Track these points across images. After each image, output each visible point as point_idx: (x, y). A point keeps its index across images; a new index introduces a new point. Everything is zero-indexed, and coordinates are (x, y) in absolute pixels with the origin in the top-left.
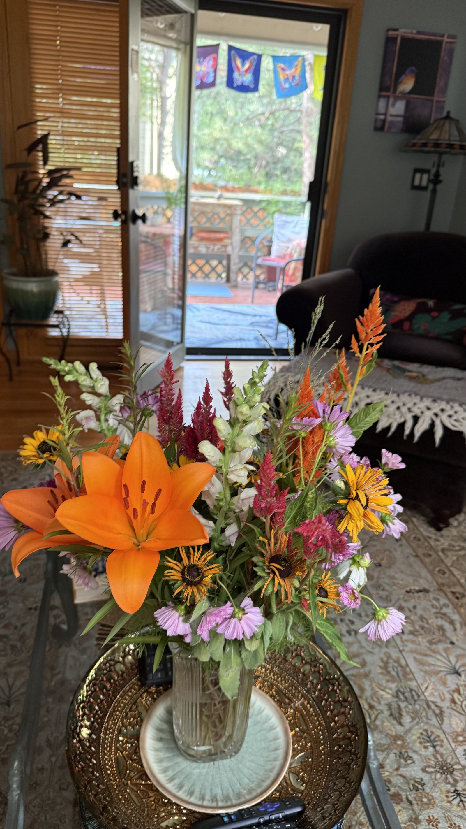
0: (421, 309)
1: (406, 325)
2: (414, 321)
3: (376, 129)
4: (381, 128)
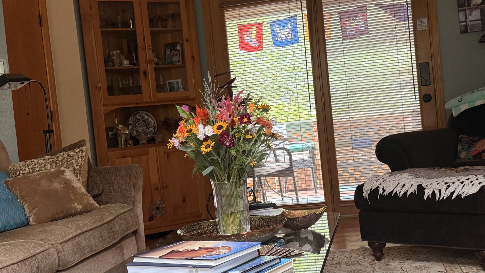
1: (484, 156)
3: (462, 32)
4: (465, 31)
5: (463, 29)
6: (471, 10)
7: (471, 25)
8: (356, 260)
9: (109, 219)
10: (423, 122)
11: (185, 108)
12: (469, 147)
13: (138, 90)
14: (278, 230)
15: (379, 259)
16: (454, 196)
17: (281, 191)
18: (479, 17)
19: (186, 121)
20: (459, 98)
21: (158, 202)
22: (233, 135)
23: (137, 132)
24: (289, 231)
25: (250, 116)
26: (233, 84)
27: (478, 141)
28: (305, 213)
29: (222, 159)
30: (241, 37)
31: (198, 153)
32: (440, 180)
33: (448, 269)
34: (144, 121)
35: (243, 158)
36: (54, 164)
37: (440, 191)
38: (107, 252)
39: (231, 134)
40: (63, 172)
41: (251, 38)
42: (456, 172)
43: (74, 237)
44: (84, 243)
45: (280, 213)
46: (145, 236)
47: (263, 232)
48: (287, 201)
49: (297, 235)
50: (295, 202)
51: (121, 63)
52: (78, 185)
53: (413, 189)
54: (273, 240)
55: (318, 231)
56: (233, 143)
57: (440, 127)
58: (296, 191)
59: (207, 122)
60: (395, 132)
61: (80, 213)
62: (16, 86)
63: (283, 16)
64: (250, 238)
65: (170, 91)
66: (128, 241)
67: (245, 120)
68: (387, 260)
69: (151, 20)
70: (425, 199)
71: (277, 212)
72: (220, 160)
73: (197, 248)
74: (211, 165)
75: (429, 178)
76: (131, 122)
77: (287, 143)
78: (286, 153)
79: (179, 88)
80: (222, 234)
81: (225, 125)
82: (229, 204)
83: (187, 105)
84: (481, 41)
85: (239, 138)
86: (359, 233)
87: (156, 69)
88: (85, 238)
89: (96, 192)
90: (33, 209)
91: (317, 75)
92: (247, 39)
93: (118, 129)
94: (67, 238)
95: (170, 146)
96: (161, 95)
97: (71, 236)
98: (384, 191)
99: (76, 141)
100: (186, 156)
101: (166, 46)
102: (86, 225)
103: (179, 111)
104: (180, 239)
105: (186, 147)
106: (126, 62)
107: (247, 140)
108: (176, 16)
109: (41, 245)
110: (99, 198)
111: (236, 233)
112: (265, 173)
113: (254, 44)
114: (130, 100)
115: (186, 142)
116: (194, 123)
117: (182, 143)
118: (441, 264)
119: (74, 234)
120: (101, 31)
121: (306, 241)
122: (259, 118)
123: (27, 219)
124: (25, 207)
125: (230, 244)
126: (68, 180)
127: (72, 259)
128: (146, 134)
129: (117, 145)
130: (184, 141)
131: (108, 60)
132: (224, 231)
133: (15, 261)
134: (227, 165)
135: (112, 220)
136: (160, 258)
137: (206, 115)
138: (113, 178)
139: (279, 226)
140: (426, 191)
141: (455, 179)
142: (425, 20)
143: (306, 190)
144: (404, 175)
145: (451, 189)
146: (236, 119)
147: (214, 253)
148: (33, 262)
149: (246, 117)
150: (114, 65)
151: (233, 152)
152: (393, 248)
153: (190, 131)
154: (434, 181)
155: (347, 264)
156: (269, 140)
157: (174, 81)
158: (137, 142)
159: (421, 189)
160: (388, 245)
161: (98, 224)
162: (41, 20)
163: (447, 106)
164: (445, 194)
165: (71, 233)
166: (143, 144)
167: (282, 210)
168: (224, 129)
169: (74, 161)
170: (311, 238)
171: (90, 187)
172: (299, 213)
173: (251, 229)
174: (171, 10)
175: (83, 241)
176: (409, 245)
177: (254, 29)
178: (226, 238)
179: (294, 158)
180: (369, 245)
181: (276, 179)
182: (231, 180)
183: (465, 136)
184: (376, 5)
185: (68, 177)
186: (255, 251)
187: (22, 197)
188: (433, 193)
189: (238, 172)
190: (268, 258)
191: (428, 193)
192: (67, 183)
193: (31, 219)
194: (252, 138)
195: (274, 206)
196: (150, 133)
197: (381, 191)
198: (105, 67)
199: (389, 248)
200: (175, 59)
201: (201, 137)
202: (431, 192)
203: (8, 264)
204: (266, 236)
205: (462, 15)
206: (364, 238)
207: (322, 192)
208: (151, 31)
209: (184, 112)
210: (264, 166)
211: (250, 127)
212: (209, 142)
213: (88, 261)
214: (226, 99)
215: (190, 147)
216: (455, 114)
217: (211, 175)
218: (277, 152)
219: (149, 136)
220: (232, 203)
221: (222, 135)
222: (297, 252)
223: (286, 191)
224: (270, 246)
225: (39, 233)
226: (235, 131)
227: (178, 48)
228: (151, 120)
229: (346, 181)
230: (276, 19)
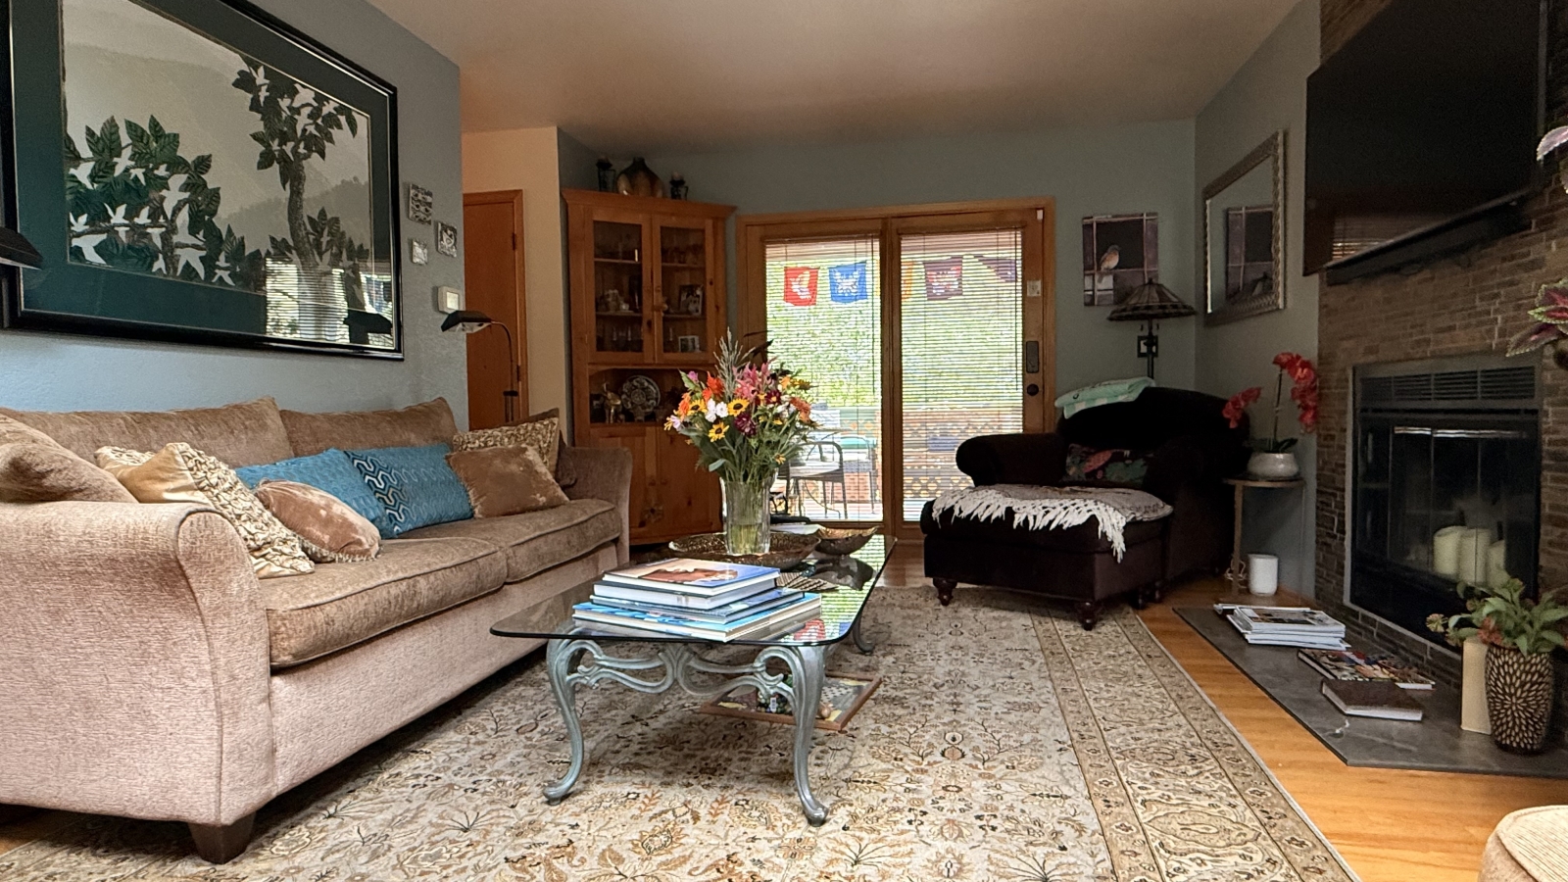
0: (1117, 458)
1: (1099, 475)
2: (1107, 470)
3: (1086, 304)
4: (1090, 302)
5: (1088, 300)
6: (1102, 275)
7: (1100, 296)
8: (915, 602)
9: (581, 519)
10: (1024, 422)
11: (693, 376)
12: (1081, 461)
13: (637, 346)
14: (808, 554)
15: (945, 603)
16: (1053, 526)
17: (825, 501)
18: (1111, 286)
19: (692, 394)
20: (1074, 394)
21: (653, 503)
22: (757, 419)
23: (632, 403)
24: (824, 556)
25: (780, 394)
26: (769, 348)
27: (1094, 454)
28: (850, 533)
29: (738, 451)
30: (788, 284)
31: (705, 439)
32: (1038, 502)
33: (1036, 623)
34: (643, 389)
35: (767, 451)
36: (513, 438)
37: (1035, 517)
38: (575, 563)
39: (753, 416)
40: (525, 449)
41: (800, 287)
42: (1061, 493)
43: (532, 539)
44: (544, 549)
45: (814, 531)
46: (631, 547)
47: (787, 555)
48: (833, 517)
49: (836, 562)
50: (843, 519)
51: (618, 308)
52: (544, 470)
53: (1000, 513)
54: (799, 567)
55: (864, 560)
56: (754, 430)
57: (1047, 431)
58: (844, 502)
59: (720, 397)
60: (988, 432)
61: (542, 508)
62: (472, 329)
63: (850, 261)
64: (767, 562)
65: (683, 351)
66: (605, 551)
67: (774, 399)
68: (956, 605)
69: (664, 252)
70: (1015, 526)
71: (810, 530)
72: (734, 452)
73: (691, 570)
74: (722, 457)
75: (1023, 499)
76: (625, 390)
77: (839, 435)
78: (836, 449)
79: (694, 347)
80: (729, 553)
81: (745, 404)
82: (743, 514)
83: (696, 371)
84: (1111, 319)
85: (764, 424)
86: (923, 567)
87: (665, 320)
88: (546, 542)
89: (567, 481)
90: (480, 497)
91: (887, 345)
92: (795, 288)
93: (606, 398)
94: (522, 540)
95: (668, 426)
96: (670, 356)
97: (527, 538)
98: (961, 512)
99: (547, 410)
100: (689, 442)
101: (683, 288)
102: (548, 524)
103: (684, 379)
104: (673, 555)
105: (690, 431)
106: (625, 307)
107: (775, 427)
108: (698, 249)
109: (485, 546)
110: (571, 490)
111: (749, 553)
112: (805, 475)
113: (805, 295)
114: (626, 359)
115: (690, 424)
116: (702, 398)
117: (685, 424)
118: (1027, 615)
119: (532, 536)
120: (596, 263)
121: (848, 571)
122: (794, 399)
123: (471, 510)
124: (470, 493)
125: (738, 567)
126: (530, 461)
127: (527, 570)
128: (644, 408)
129: (603, 420)
130: (688, 420)
131: (600, 302)
132: (734, 551)
133: (448, 564)
134: (744, 458)
135: (586, 521)
136: (640, 578)
137: (720, 387)
138: (592, 464)
139: (810, 548)
140: (1017, 516)
141: (1056, 503)
142: (1039, 284)
143: (859, 502)
144: (990, 492)
145: (1050, 517)
146: (762, 397)
147: (714, 578)
148: (471, 568)
149: (775, 395)
150: (608, 309)
151: (753, 442)
152: (967, 590)
153: (696, 408)
154: (1029, 503)
155: (902, 607)
156: (804, 429)
157: (690, 337)
158: (630, 417)
159: (1010, 512)
160: (959, 585)
161: (566, 525)
162: (515, 241)
163: (1057, 404)
164: (1041, 523)
165: (528, 534)
166: (639, 421)
167: (818, 526)
168: (743, 410)
169: (540, 437)
170: (854, 568)
171: (560, 473)
172: (839, 533)
173: (770, 550)
174: (692, 241)
175: (543, 546)
176: (988, 587)
177: (807, 274)
178: (734, 560)
179: (846, 457)
180: (934, 583)
181: (820, 484)
182: (748, 481)
183: (1078, 446)
184: (976, 257)
185: (531, 458)
186: (770, 581)
187: (467, 480)
188: (1026, 521)
189: (758, 471)
190: (787, 591)
191: (1018, 519)
192: (529, 466)
193: (476, 510)
194: (782, 426)
195: (808, 521)
196: (649, 407)
197: (957, 512)
198: (597, 310)
199: (962, 590)
200: (692, 307)
201: (710, 417)
202: (1023, 518)
203: (438, 567)
204: (789, 561)
205: (1088, 282)
206: (928, 574)
207: (879, 507)
208: (663, 267)
209: (691, 381)
210: (803, 465)
211: (780, 409)
212: (722, 425)
213: (548, 574)
214: (751, 368)
215: (695, 431)
216: (1067, 415)
217: (721, 471)
218: (823, 446)
219: (648, 410)
220: (747, 513)
221: (740, 417)
222: (829, 585)
223: (833, 502)
224: (793, 575)
225: (484, 530)
226: (758, 413)
227: (698, 292)
228: (653, 389)
229: (917, 495)
230: (839, 264)
